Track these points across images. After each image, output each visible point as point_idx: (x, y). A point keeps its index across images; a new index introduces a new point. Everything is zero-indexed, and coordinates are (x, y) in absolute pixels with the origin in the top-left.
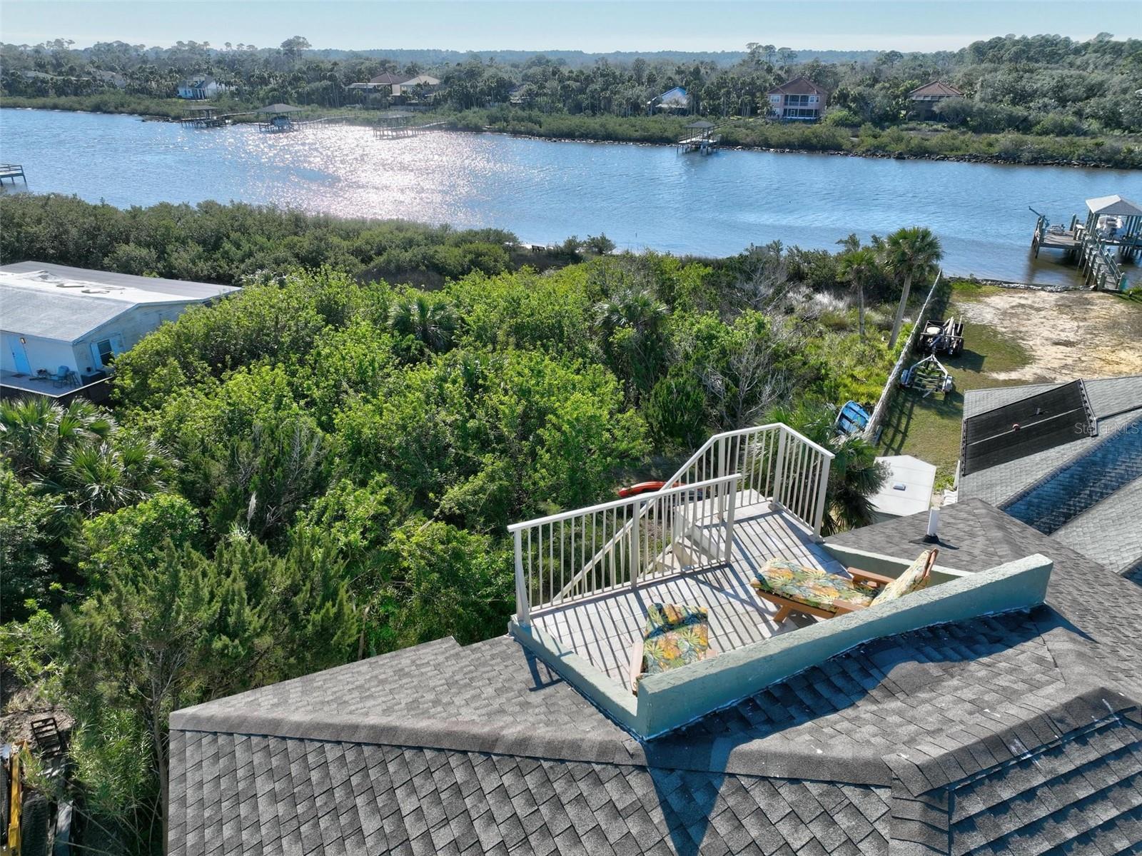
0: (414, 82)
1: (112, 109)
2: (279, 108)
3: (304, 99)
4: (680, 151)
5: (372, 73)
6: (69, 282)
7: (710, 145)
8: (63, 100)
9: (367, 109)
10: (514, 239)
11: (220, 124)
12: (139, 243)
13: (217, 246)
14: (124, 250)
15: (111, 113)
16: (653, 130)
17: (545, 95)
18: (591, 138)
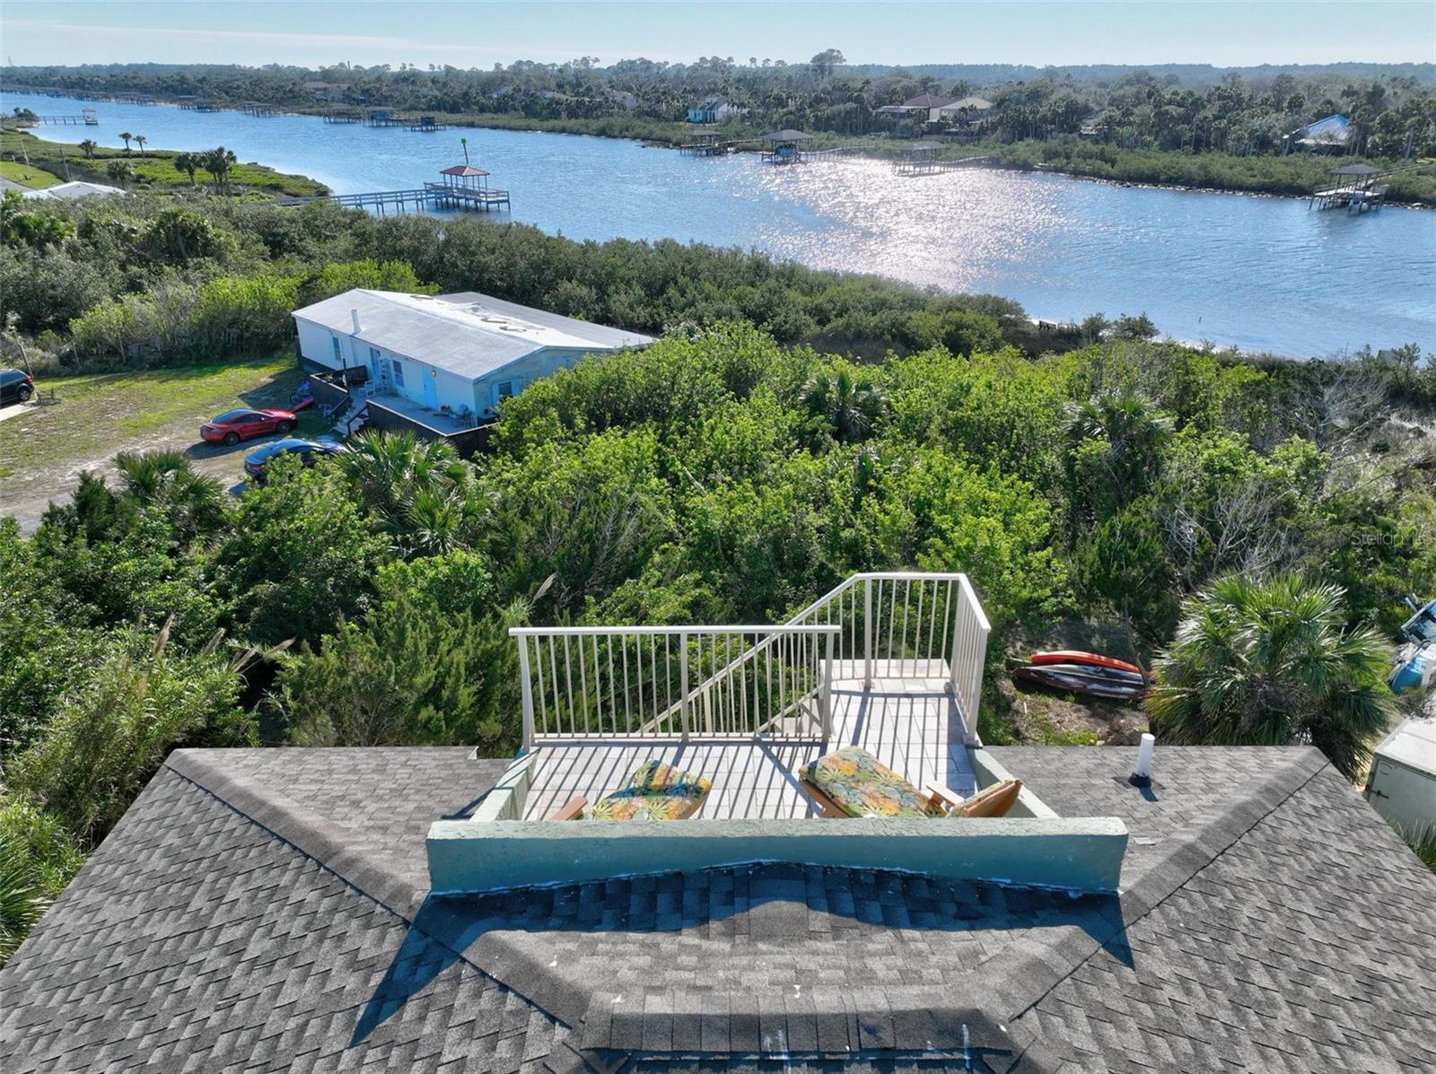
0: (957, 105)
1: (616, 133)
2: (788, 135)
3: (822, 125)
4: (1315, 207)
5: (909, 94)
6: (494, 316)
7: (1367, 200)
8: (572, 123)
9: (893, 138)
10: (1019, 311)
11: (719, 152)
12: (582, 281)
13: (662, 291)
14: (566, 287)
15: (615, 137)
16: (1280, 176)
17: (1130, 124)
18: (1182, 184)
